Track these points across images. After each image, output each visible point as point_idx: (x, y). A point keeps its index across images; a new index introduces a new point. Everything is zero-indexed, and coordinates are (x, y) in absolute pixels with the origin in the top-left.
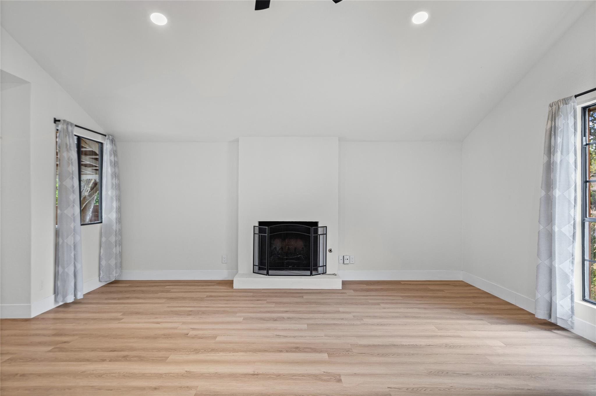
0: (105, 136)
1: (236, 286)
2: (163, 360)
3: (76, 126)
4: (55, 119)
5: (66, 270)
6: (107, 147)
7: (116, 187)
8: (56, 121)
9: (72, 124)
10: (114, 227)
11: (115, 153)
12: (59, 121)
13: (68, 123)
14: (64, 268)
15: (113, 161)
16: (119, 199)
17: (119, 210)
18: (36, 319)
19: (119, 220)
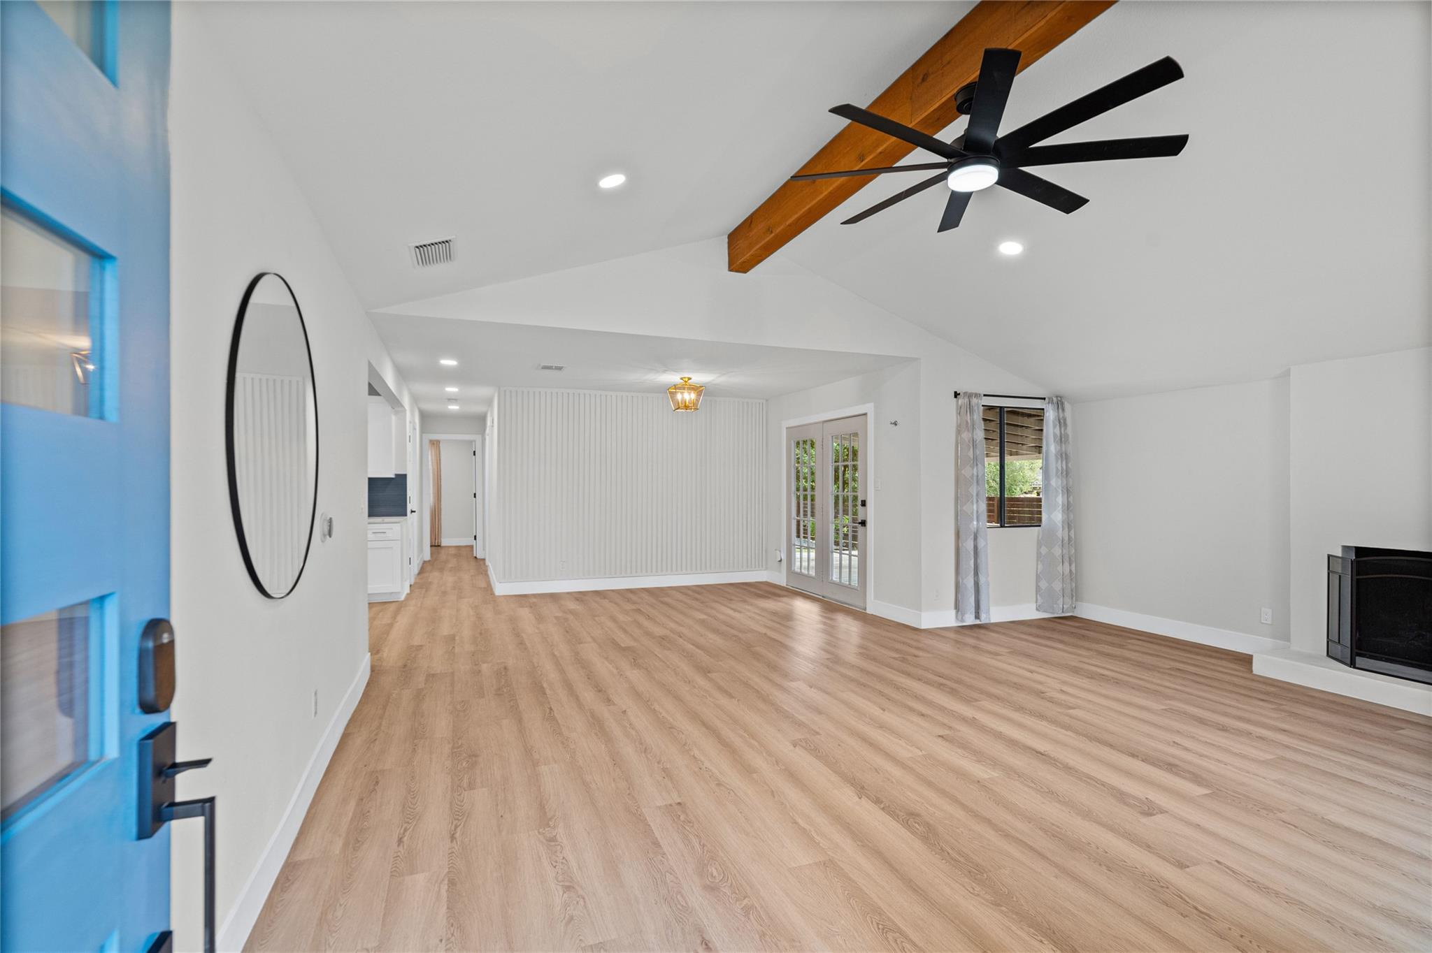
0: (1044, 399)
1: (1258, 668)
2: (968, 701)
3: (985, 395)
4: (955, 392)
5: (965, 581)
6: (1050, 415)
7: (1062, 473)
8: (956, 395)
9: (977, 395)
10: (1060, 534)
11: (1062, 422)
12: (959, 394)
13: (970, 396)
14: (963, 579)
15: (1059, 434)
16: (1068, 491)
17: (1068, 508)
18: (925, 630)
19: (1069, 524)
